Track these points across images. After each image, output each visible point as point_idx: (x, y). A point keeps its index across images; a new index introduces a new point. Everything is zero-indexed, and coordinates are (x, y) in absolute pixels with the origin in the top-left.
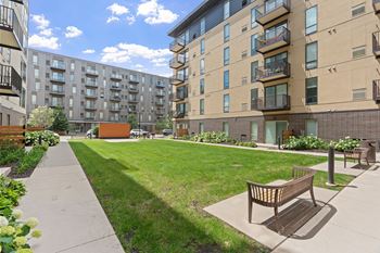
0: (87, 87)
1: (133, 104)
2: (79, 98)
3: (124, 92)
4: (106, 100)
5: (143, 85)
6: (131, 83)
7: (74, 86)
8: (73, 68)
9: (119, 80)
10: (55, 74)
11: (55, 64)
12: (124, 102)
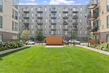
0: (52, 18)
1: (75, 25)
2: (49, 24)
3: (70, 18)
4: (60, 24)
5: (81, 13)
6: (74, 12)
7: (47, 18)
8: (46, 10)
9: (67, 12)
10: (39, 14)
11: (39, 10)
12: (70, 24)
